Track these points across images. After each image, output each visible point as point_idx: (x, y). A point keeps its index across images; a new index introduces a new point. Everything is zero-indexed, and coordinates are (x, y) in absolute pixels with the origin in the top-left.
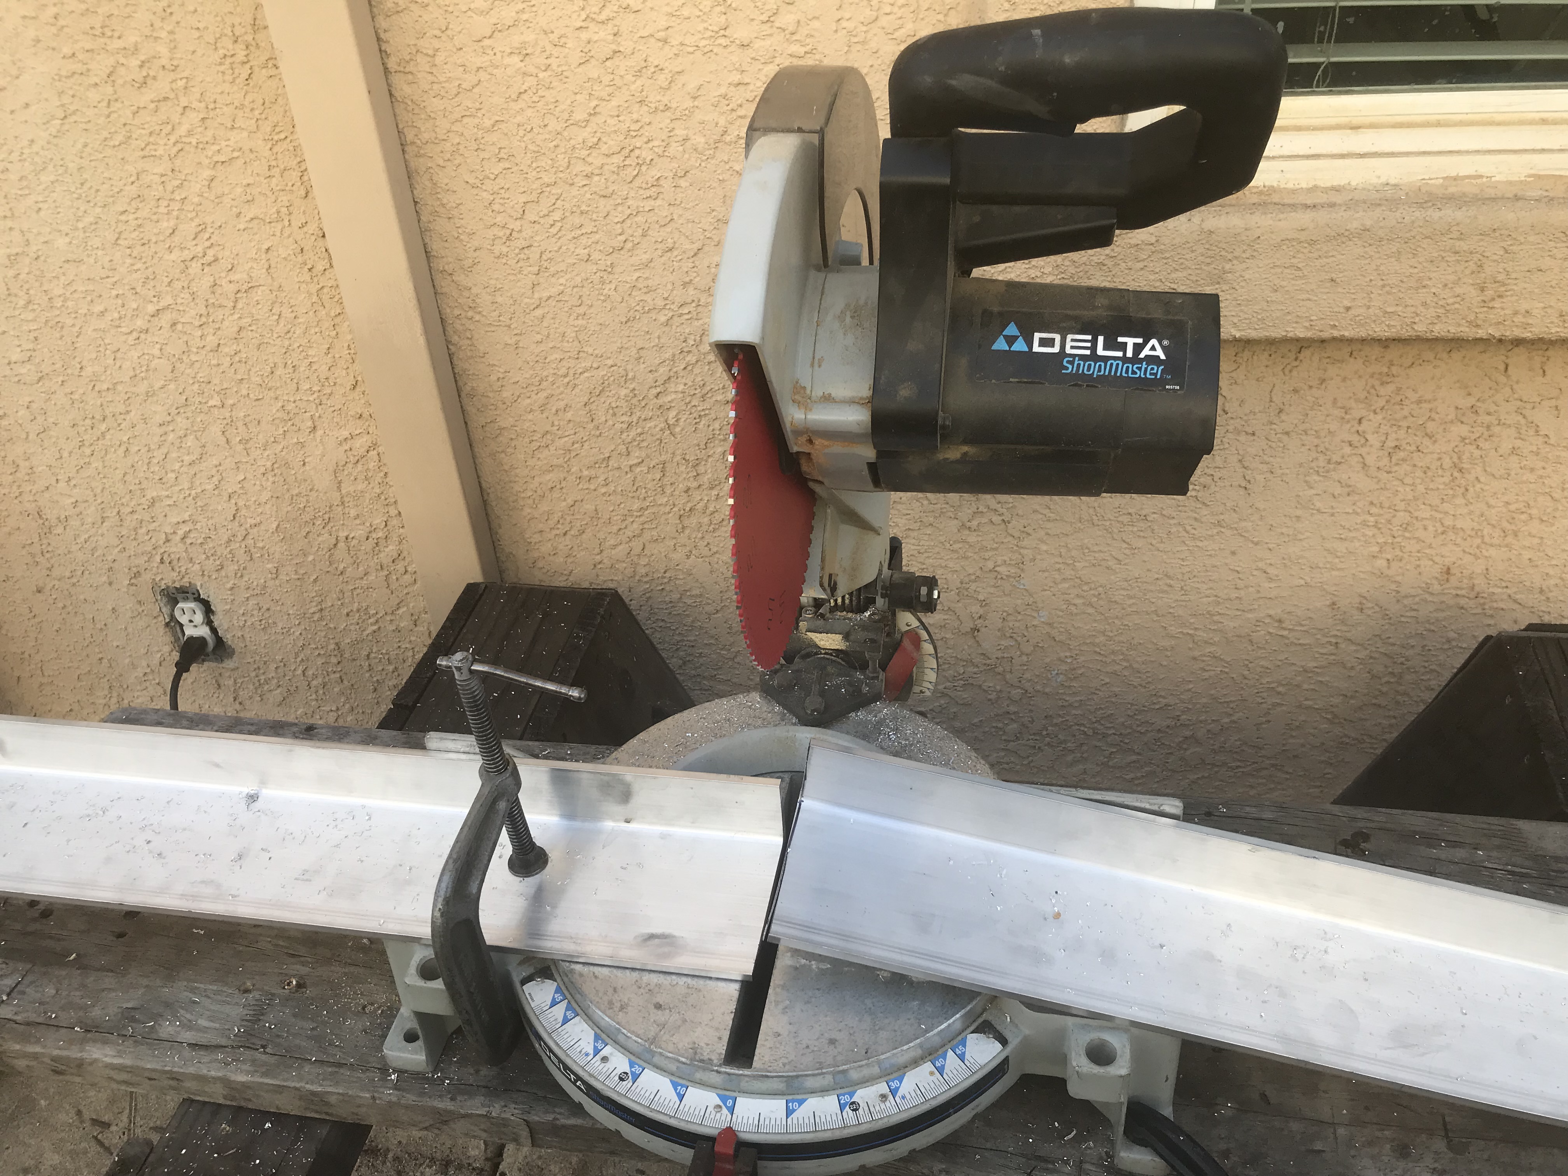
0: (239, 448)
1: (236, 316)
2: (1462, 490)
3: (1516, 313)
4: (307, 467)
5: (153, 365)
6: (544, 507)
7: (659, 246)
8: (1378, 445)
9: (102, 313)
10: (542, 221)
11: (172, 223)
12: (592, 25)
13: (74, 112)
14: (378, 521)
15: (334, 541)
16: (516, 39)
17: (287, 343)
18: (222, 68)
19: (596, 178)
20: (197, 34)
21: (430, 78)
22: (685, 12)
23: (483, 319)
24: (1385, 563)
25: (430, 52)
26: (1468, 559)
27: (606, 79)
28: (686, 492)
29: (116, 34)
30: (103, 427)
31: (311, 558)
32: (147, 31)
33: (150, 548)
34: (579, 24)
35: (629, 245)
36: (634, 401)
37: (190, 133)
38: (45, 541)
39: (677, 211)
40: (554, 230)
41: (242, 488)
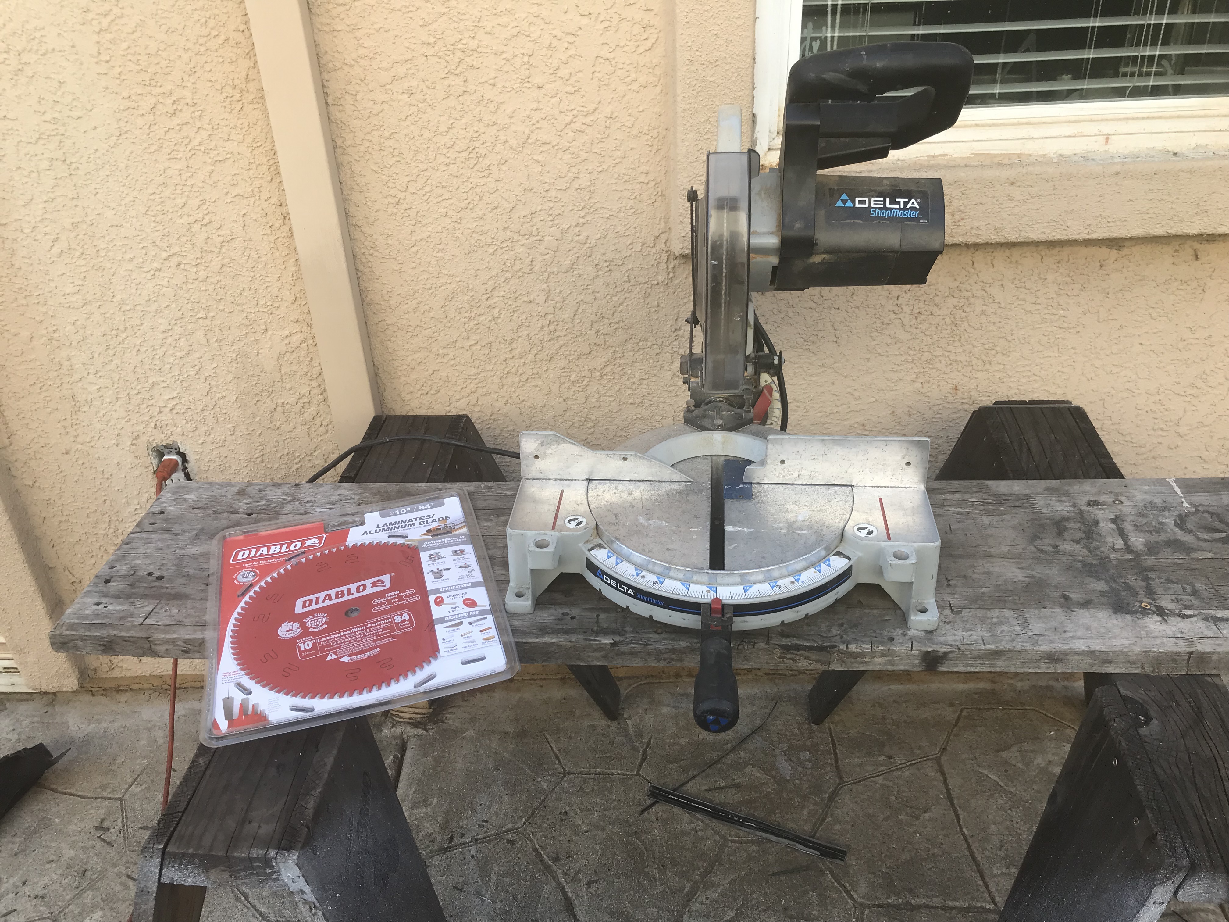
0: (215, 345)
1: (220, 258)
2: (958, 337)
3: (972, 228)
4: (260, 357)
5: (161, 293)
6: (414, 376)
7: (489, 206)
8: (909, 312)
9: (132, 259)
10: (418, 193)
11: (184, 200)
12: (452, 77)
13: (126, 132)
14: (305, 390)
15: (274, 406)
16: (406, 85)
17: (252, 274)
18: (224, 104)
19: (452, 166)
20: (210, 84)
21: (353, 108)
22: (506, 68)
23: (379, 255)
24: (920, 385)
25: (354, 93)
26: (966, 379)
27: (459, 108)
28: (505, 361)
29: (159, 84)
30: (124, 335)
31: (258, 419)
32: (179, 82)
33: (146, 419)
34: (444, 76)
35: (471, 206)
36: (473, 303)
37: (200, 144)
38: (74, 417)
39: (500, 185)
40: (425, 198)
41: (215, 372)
